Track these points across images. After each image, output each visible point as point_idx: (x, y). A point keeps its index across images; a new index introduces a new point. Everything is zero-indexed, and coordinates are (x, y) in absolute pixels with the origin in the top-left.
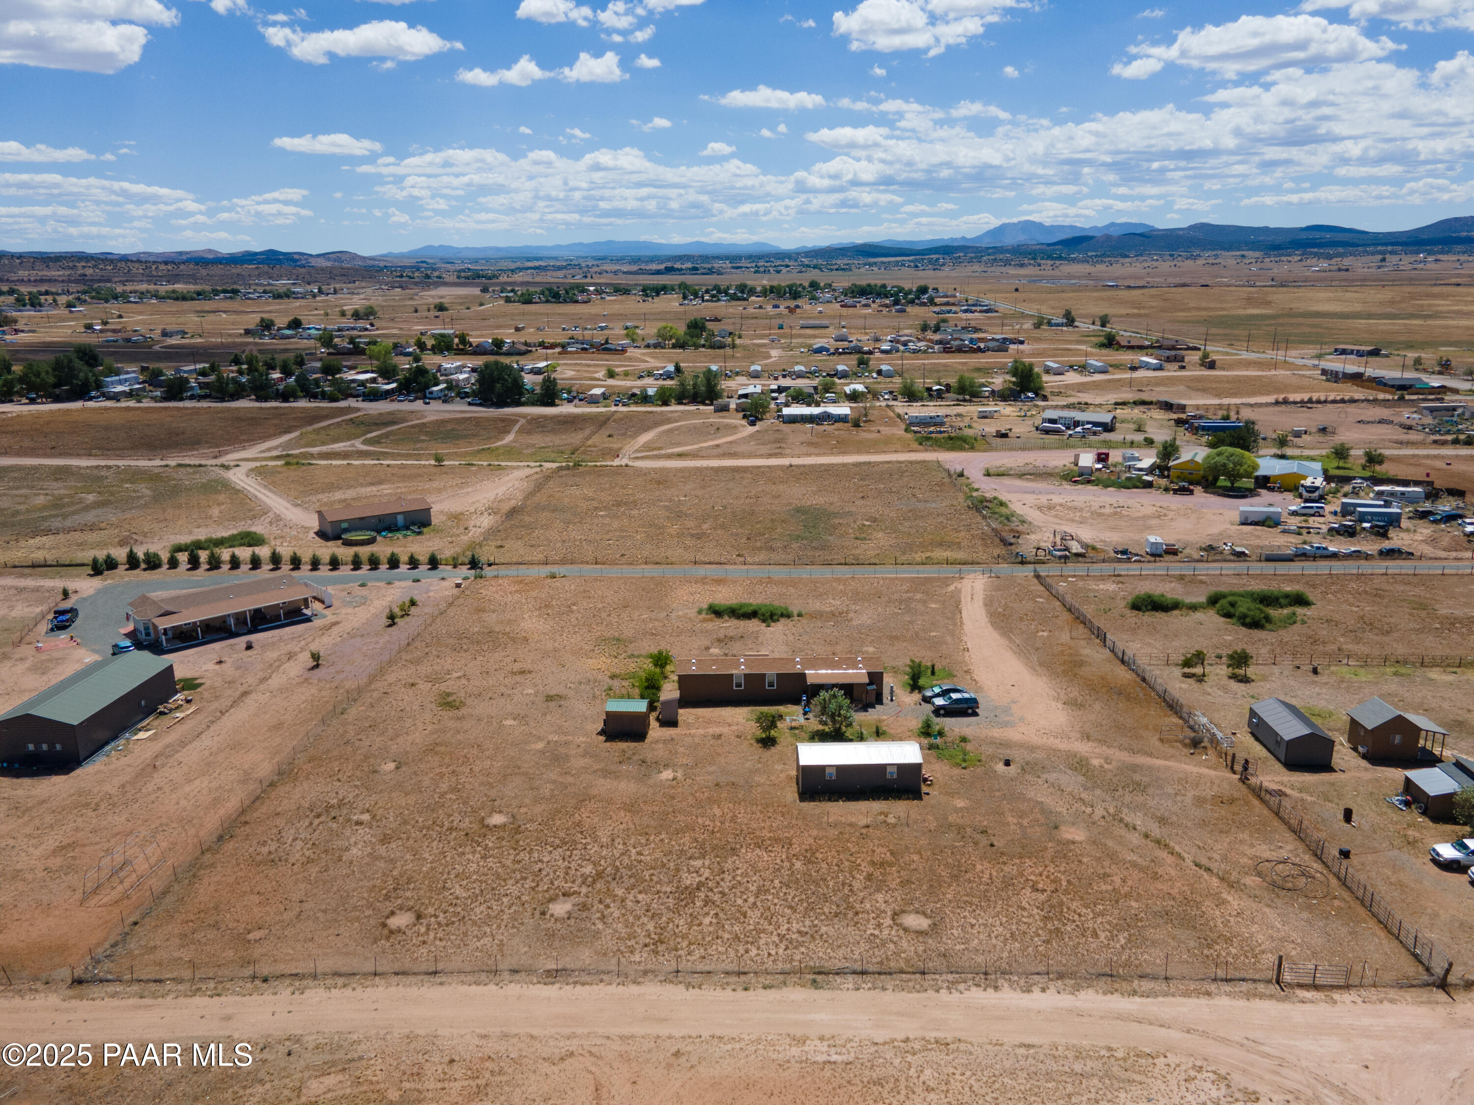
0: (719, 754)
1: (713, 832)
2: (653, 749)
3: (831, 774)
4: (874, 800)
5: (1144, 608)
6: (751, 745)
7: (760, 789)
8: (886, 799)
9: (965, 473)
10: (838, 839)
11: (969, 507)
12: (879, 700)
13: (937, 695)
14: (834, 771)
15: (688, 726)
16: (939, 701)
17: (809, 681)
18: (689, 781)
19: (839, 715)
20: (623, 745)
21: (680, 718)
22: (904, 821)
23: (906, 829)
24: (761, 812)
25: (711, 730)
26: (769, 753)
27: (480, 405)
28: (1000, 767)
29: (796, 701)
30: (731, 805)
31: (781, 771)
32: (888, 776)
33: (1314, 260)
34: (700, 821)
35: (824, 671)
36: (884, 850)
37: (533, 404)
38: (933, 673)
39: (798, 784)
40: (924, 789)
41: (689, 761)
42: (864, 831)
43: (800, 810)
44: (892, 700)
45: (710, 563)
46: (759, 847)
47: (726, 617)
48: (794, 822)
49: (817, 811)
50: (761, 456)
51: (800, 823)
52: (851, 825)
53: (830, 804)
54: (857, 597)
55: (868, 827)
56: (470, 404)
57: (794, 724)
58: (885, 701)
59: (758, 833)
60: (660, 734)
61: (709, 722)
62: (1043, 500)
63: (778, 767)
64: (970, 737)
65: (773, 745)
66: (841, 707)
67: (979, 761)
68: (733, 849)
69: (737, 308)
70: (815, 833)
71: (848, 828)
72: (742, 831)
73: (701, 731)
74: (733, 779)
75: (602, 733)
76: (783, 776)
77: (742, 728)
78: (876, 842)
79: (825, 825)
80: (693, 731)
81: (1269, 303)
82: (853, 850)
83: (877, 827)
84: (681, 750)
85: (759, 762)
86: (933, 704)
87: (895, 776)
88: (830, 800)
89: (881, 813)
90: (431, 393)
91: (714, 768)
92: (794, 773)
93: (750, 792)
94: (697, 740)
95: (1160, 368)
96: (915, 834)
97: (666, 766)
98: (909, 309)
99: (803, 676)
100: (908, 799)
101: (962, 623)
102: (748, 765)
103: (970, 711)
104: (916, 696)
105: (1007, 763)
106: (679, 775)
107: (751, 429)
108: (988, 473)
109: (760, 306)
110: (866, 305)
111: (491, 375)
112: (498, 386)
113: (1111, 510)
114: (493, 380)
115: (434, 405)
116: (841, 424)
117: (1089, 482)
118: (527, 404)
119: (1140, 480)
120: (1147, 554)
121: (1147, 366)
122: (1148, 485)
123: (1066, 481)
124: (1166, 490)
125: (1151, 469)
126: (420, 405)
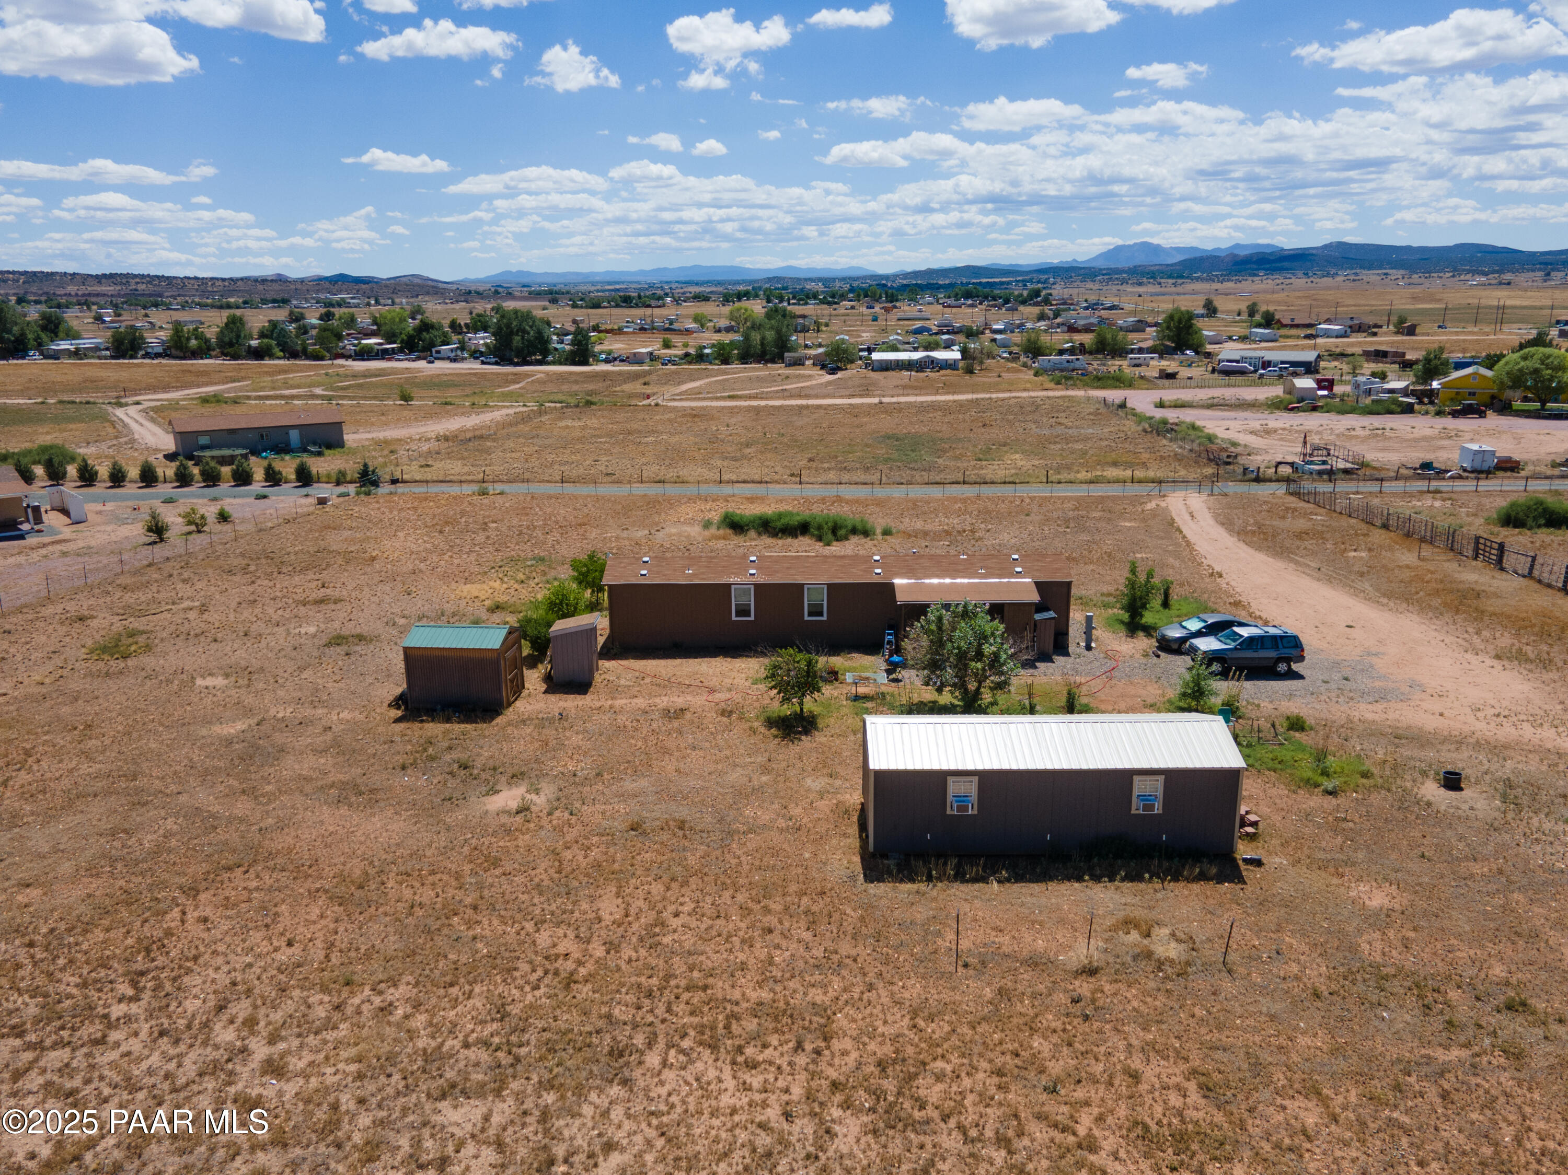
0: (666, 751)
1: (570, 982)
2: (507, 738)
3: (962, 799)
4: (1097, 879)
5: (1530, 522)
6: (753, 731)
7: (753, 841)
8: (1133, 877)
9: (1129, 405)
10: (996, 1018)
11: (1145, 431)
12: (1060, 646)
13: (1199, 634)
14: (971, 789)
15: (614, 691)
16: (1207, 644)
17: (901, 598)
18: (561, 815)
19: (979, 655)
20: (434, 729)
21: (598, 678)
22: (1213, 953)
23: (1228, 986)
24: (745, 911)
25: (663, 702)
26: (794, 749)
27: (496, 363)
28: (1432, 790)
29: (872, 647)
30: (657, 889)
31: (821, 795)
32: (1137, 808)
34: (544, 938)
35: (935, 581)
36: (1174, 1072)
37: (561, 364)
38: (1166, 604)
39: (863, 827)
40: (1243, 850)
41: (584, 767)
42: (1084, 987)
43: (869, 907)
44: (1089, 648)
45: (744, 482)
46: (714, 1047)
47: (752, 533)
48: (846, 948)
49: (921, 913)
50: (842, 397)
51: (863, 952)
52: (1034, 962)
53: (960, 890)
54: (986, 514)
55: (1091, 971)
56: (483, 363)
57: (862, 690)
58: (1072, 648)
59: (720, 987)
60: (541, 705)
61: (666, 685)
62: (1256, 425)
63: (814, 783)
64: (1310, 721)
65: (806, 732)
66: (983, 638)
67: (1365, 775)
68: (617, 1053)
69: (826, 310)
70: (913, 990)
71: (1026, 975)
72: (668, 977)
73: (641, 702)
74: (683, 812)
75: (400, 701)
76: (824, 805)
77: (738, 698)
78: (1137, 1036)
79: (946, 963)
80: (619, 703)
81: (1440, 300)
82: (1055, 1068)
83: (1121, 974)
84: (576, 739)
85: (765, 770)
86: (1194, 650)
87: (1158, 809)
88: (960, 877)
89: (1128, 923)
90: (438, 352)
91: (644, 783)
92: (855, 798)
93: (724, 847)
94: (622, 719)
95: (1345, 335)
96: (1265, 1005)
97: (516, 777)
98: (1021, 308)
99: (890, 587)
100: (1203, 877)
101: (1188, 544)
102: (735, 777)
103: (1282, 667)
104: (1144, 643)
105: (1452, 782)
106: (540, 801)
107: (830, 377)
108: (1161, 405)
109: (853, 308)
110: (972, 306)
111: (508, 326)
112: (517, 339)
113: (1367, 432)
114: (512, 333)
115: (438, 364)
116: (948, 372)
117: (1315, 409)
118: (553, 363)
119: (1395, 402)
120: (1465, 470)
121: (1327, 334)
122: (1408, 409)
123: (1278, 408)
124: (1439, 413)
125: (1405, 392)
126: (422, 364)
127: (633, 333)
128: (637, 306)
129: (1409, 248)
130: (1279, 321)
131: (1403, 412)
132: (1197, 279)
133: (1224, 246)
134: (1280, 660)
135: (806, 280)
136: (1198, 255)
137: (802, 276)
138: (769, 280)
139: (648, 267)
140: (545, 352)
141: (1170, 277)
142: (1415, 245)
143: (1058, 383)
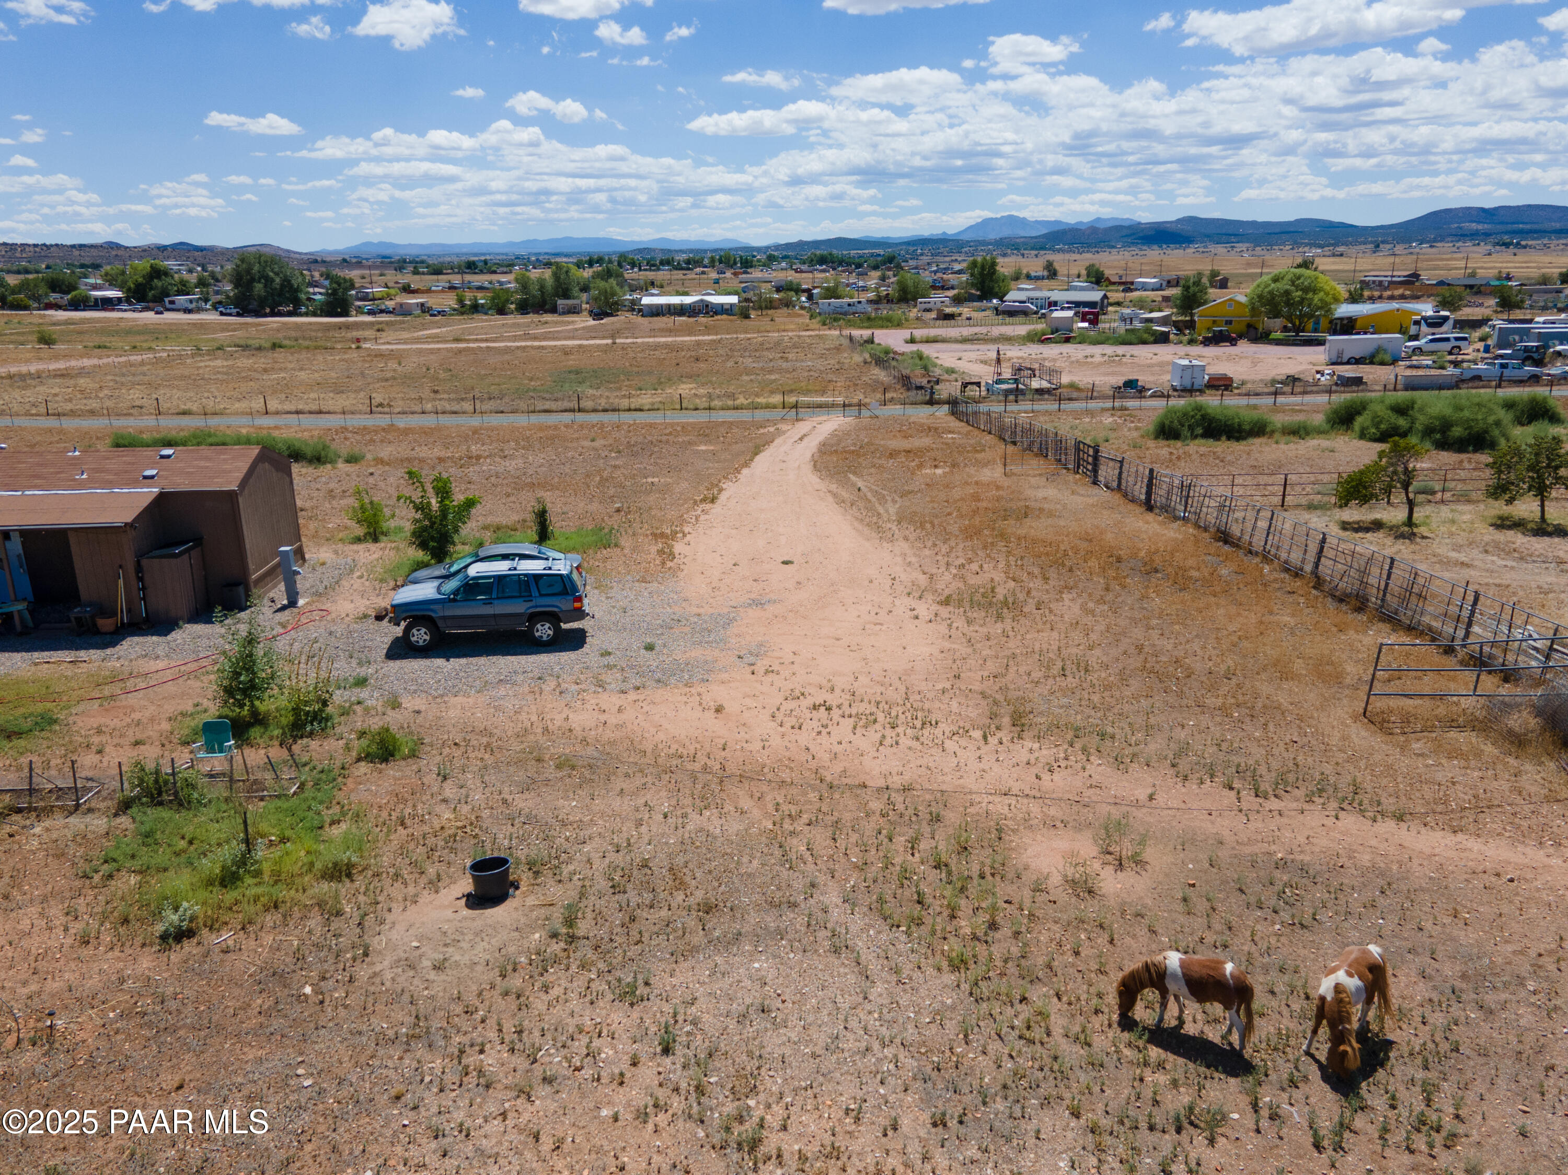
5: (1185, 432)
9: (878, 342)
27: (238, 315)
33: (1306, 249)
37: (314, 314)
50: (583, 339)
56: (222, 314)
69: (676, 275)
90: (172, 302)
95: (1160, 289)
103: (544, 631)
107: (592, 323)
108: (912, 341)
109: (703, 273)
110: (824, 271)
111: (248, 271)
112: (259, 288)
113: (1106, 358)
114: (253, 280)
115: (169, 316)
116: (724, 317)
117: (1067, 340)
118: (306, 314)
119: (1148, 331)
120: (1175, 390)
121: (1144, 287)
122: (1163, 339)
123: (1032, 341)
124: (1191, 342)
125: (1164, 321)
126: (150, 315)
127: (442, 291)
128: (482, 272)
129: (1254, 223)
130: (1108, 279)
131: (1156, 342)
132: (1059, 251)
133: (1086, 220)
134: (534, 618)
135: (676, 251)
136: (1062, 228)
137: (673, 248)
138: (640, 251)
139: (518, 239)
140: (297, 303)
141: (1032, 249)
142: (1260, 219)
143: (824, 324)
